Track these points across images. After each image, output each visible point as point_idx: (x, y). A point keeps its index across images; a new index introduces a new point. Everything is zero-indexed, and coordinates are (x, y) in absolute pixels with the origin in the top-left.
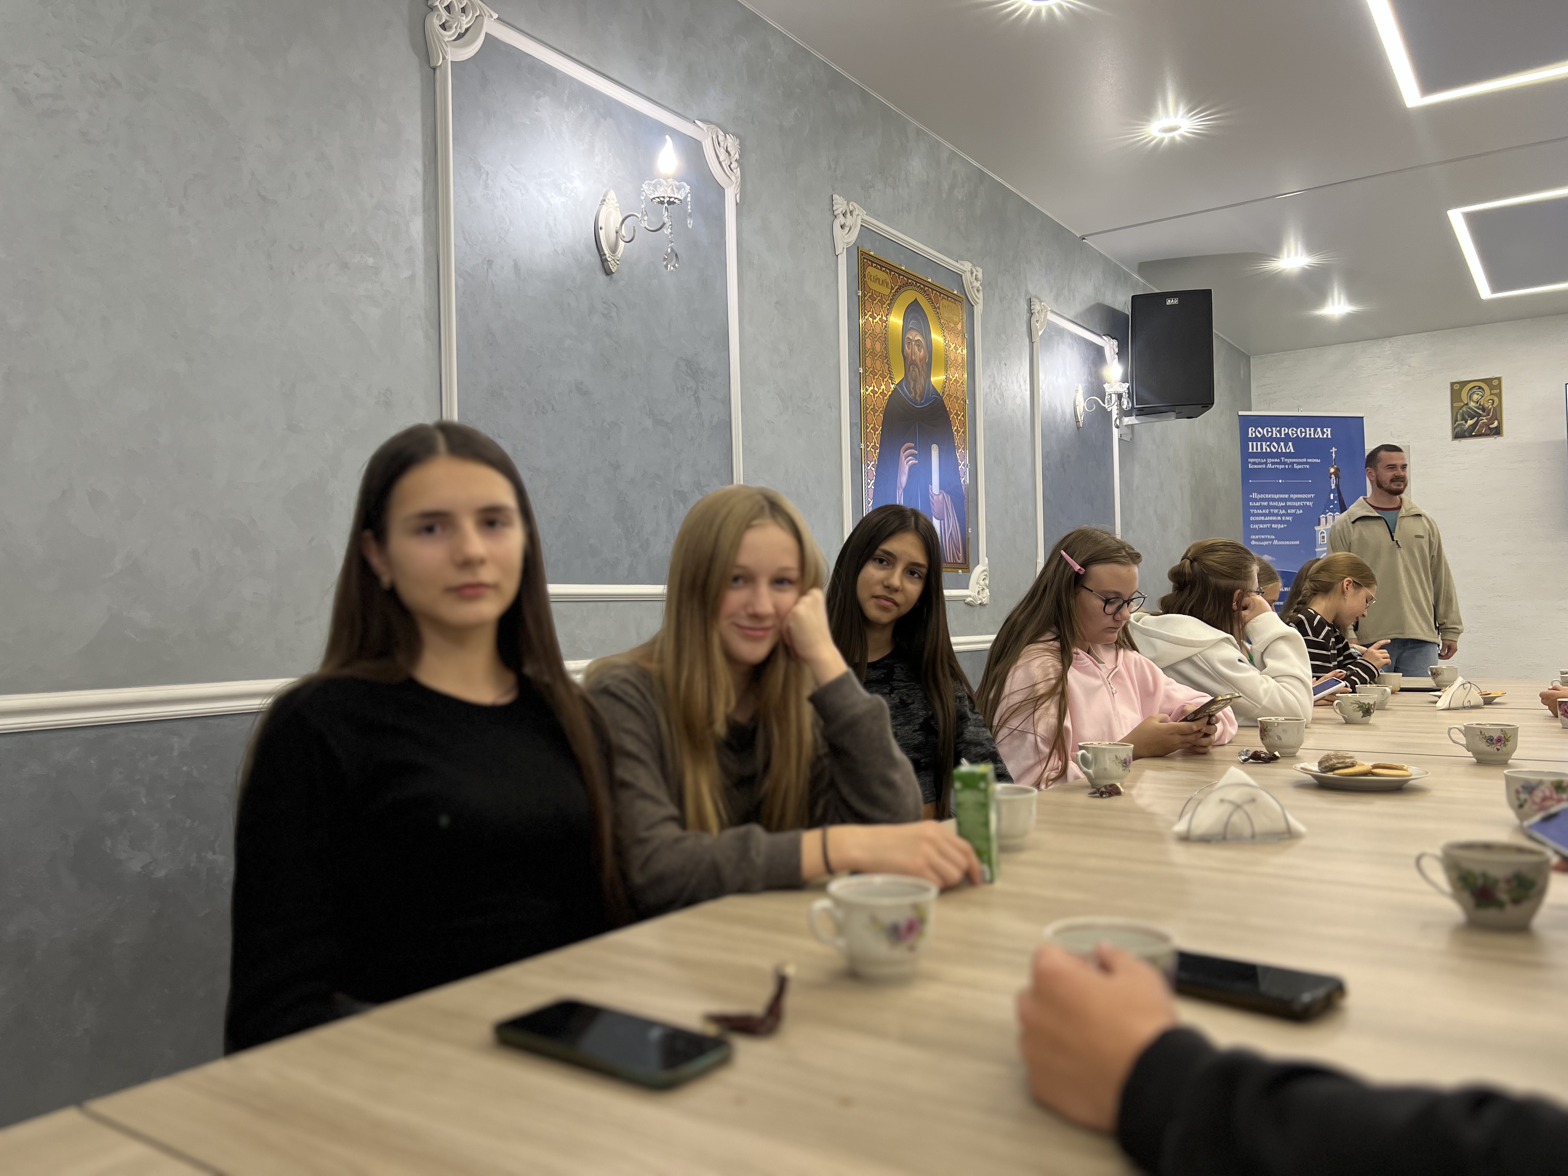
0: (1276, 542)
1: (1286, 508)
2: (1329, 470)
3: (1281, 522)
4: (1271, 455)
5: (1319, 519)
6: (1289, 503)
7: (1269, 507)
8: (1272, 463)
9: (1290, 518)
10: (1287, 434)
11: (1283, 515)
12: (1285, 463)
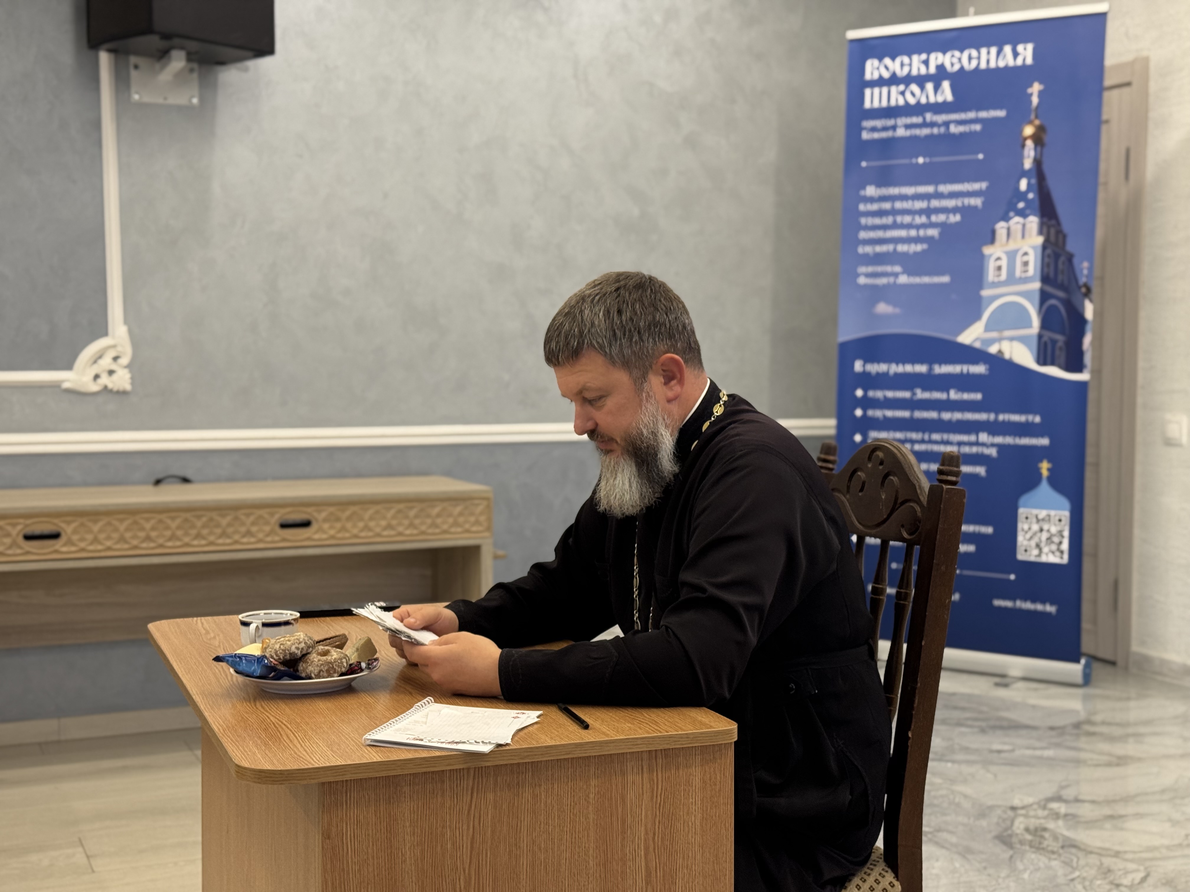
0: (903, 279)
1: (928, 212)
2: (1021, 131)
3: (917, 240)
4: (907, 110)
5: (993, 232)
6: (935, 203)
7: (894, 212)
8: (908, 127)
9: (933, 232)
10: (941, 68)
11: (924, 226)
12: (932, 125)
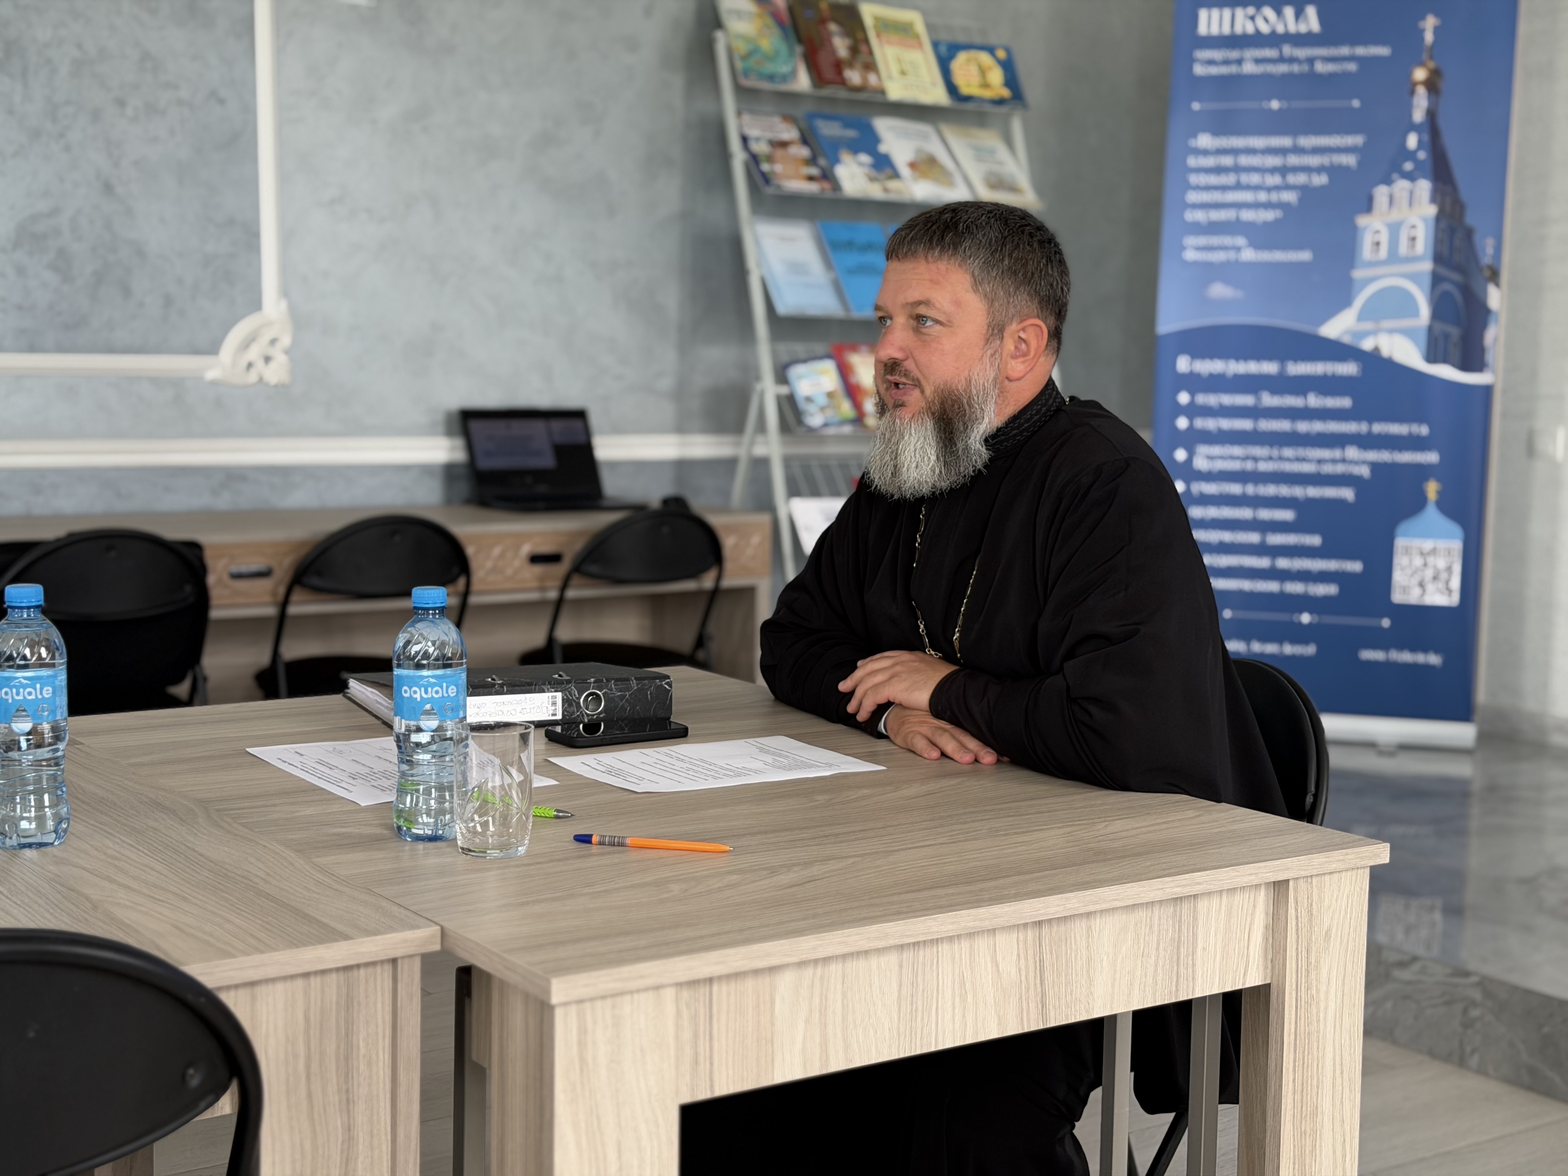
0: (1249, 255)
1: (1283, 171)
2: (1409, 74)
3: (1268, 206)
4: (1257, 40)
5: (1371, 198)
6: (1293, 160)
7: (1237, 169)
8: (1258, 61)
9: (1289, 197)
11: (1277, 188)
12: (1292, 60)
